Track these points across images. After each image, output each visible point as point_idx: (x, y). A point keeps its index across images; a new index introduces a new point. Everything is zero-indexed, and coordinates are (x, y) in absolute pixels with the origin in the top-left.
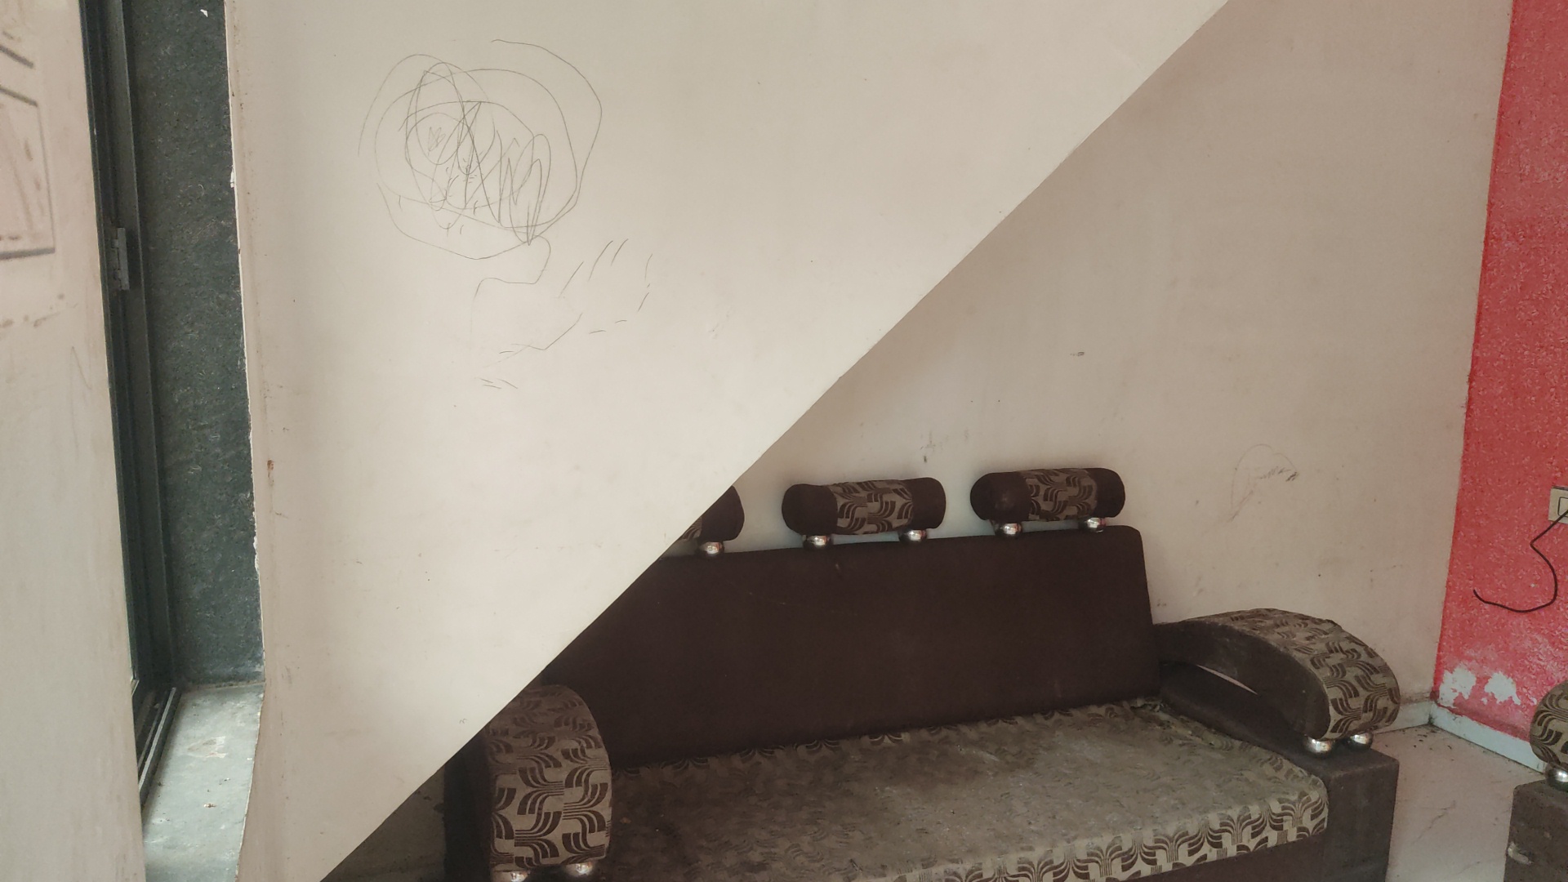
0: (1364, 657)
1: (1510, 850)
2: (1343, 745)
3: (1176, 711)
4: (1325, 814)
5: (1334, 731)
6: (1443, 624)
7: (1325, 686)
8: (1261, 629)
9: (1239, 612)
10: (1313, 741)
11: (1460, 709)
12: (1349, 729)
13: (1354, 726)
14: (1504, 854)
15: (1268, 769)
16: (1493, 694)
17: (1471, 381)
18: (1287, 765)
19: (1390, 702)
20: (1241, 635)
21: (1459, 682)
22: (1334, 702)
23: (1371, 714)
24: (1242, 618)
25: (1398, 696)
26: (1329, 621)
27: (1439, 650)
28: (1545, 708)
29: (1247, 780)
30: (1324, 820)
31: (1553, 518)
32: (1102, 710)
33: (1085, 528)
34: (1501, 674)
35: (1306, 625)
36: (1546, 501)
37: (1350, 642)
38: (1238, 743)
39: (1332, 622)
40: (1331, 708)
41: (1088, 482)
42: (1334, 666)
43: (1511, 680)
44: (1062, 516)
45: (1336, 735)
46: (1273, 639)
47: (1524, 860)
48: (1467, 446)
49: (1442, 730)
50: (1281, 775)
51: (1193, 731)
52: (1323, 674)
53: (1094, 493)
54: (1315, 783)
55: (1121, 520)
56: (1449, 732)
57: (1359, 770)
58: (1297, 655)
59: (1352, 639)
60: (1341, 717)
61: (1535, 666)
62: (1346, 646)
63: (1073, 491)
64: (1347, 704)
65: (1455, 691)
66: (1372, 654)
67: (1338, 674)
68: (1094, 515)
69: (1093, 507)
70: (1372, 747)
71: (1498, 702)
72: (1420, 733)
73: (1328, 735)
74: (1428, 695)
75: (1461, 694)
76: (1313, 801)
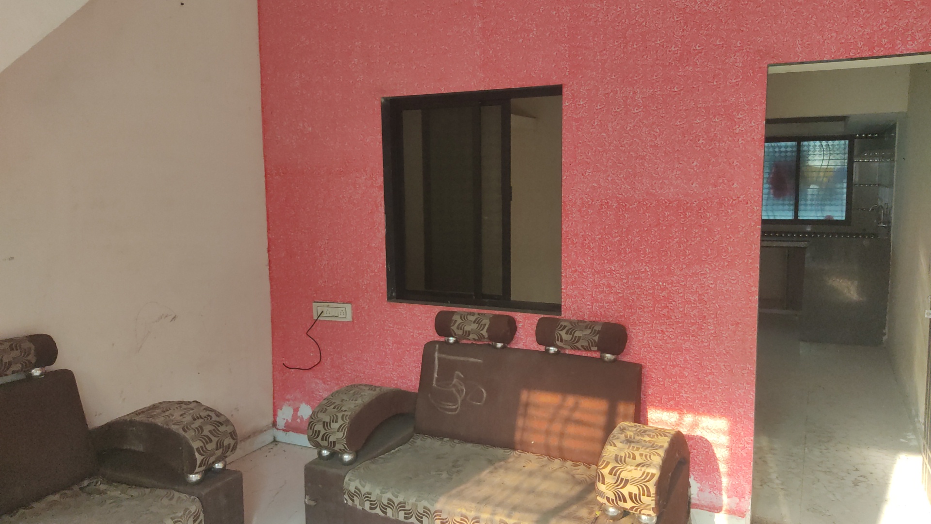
0: (214, 418)
1: (306, 500)
2: (209, 472)
3: (110, 481)
4: (202, 517)
5: (199, 467)
6: (274, 385)
7: (191, 442)
8: (153, 416)
9: (140, 410)
10: (191, 476)
11: (288, 428)
12: (209, 463)
13: (212, 460)
14: (304, 503)
15: (165, 501)
16: (302, 416)
17: (269, 251)
18: (177, 494)
19: (231, 440)
20: (141, 423)
21: (285, 414)
22: (198, 449)
23: (221, 450)
24: (143, 412)
25: (236, 435)
26: (194, 401)
27: (274, 399)
28: (313, 420)
29: (152, 512)
30: (202, 520)
31: (315, 318)
32: (56, 497)
33: (30, 377)
34: (304, 404)
35: (181, 407)
36: (311, 310)
37: (206, 411)
38: (148, 490)
39: (196, 402)
40: (197, 454)
41: (27, 345)
42: (196, 428)
43: (309, 406)
44: (9, 372)
45: (203, 468)
46: (159, 421)
47: (313, 503)
48: (271, 288)
49: (281, 442)
50: (174, 502)
51: (121, 492)
52: (188, 436)
53: (33, 351)
54: (194, 500)
55: (58, 365)
56: (284, 443)
57: (219, 484)
58: (174, 428)
59: (207, 409)
60: (203, 457)
61: (318, 396)
62: (204, 414)
63: (16, 353)
64: (206, 448)
65: (284, 419)
66: (218, 415)
67: (199, 432)
68: (35, 366)
69: (34, 361)
70: (227, 468)
71: (305, 420)
72: (269, 448)
73: (197, 470)
74: (271, 425)
75: (287, 420)
76: (192, 512)
